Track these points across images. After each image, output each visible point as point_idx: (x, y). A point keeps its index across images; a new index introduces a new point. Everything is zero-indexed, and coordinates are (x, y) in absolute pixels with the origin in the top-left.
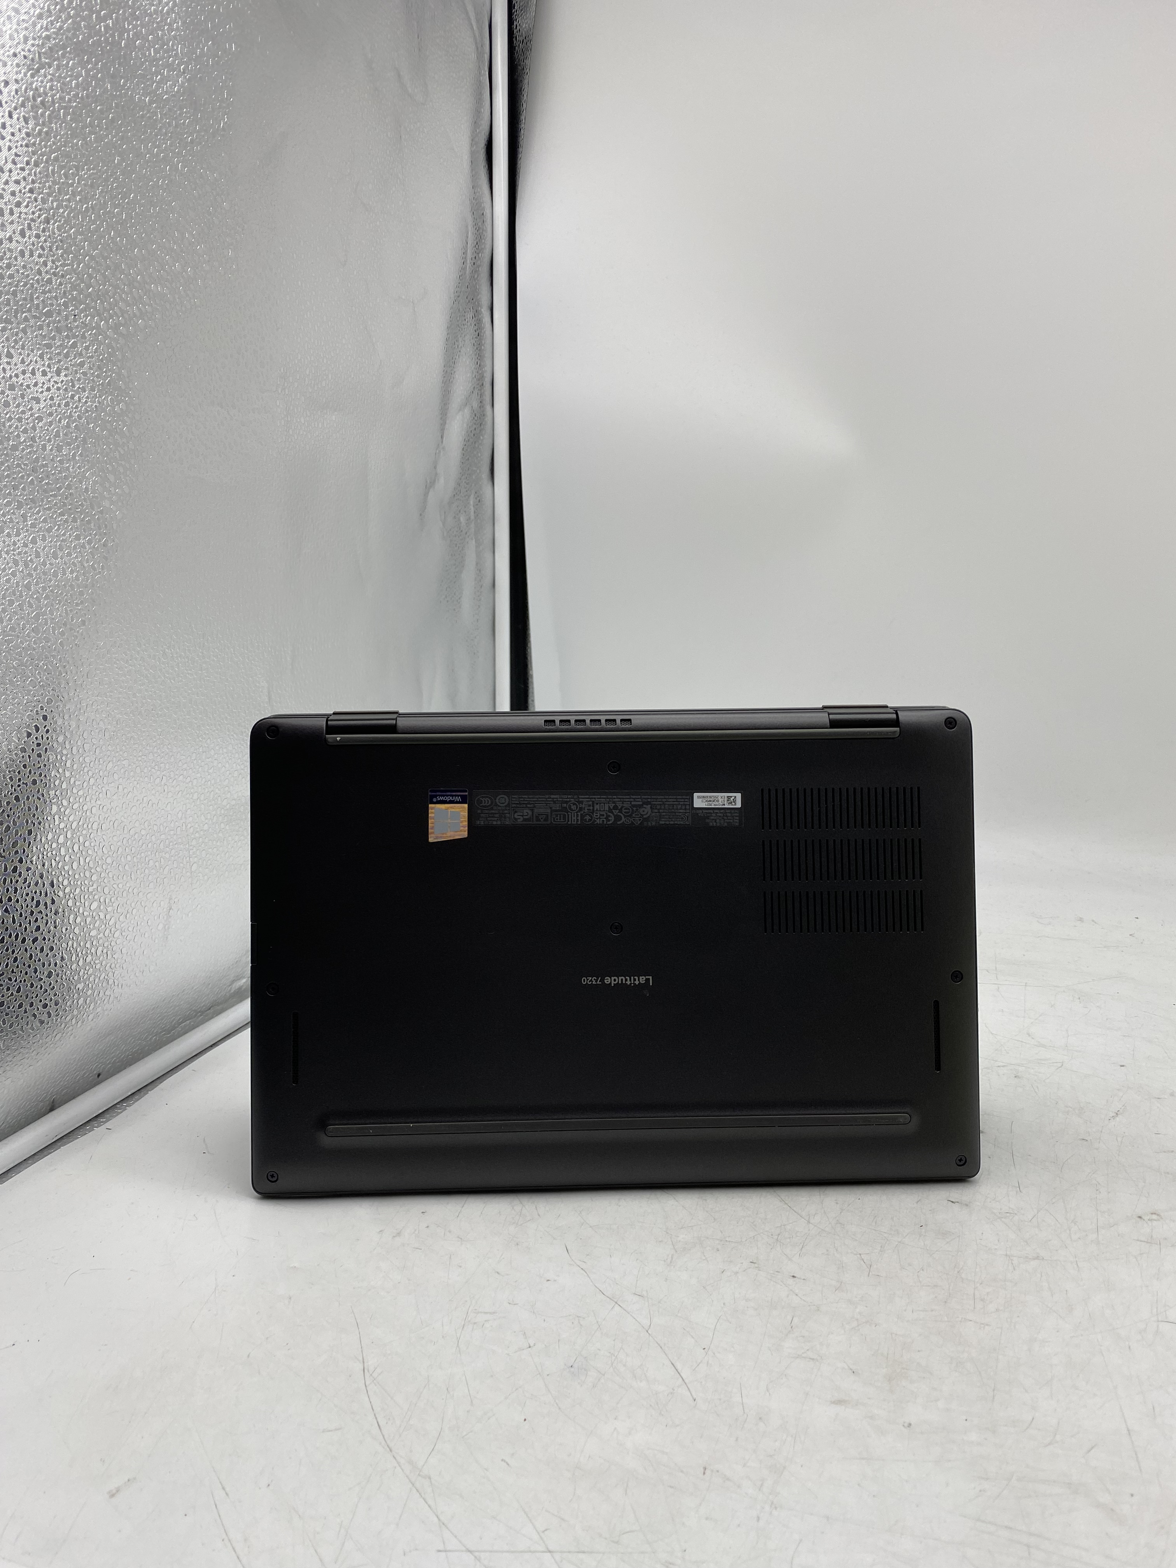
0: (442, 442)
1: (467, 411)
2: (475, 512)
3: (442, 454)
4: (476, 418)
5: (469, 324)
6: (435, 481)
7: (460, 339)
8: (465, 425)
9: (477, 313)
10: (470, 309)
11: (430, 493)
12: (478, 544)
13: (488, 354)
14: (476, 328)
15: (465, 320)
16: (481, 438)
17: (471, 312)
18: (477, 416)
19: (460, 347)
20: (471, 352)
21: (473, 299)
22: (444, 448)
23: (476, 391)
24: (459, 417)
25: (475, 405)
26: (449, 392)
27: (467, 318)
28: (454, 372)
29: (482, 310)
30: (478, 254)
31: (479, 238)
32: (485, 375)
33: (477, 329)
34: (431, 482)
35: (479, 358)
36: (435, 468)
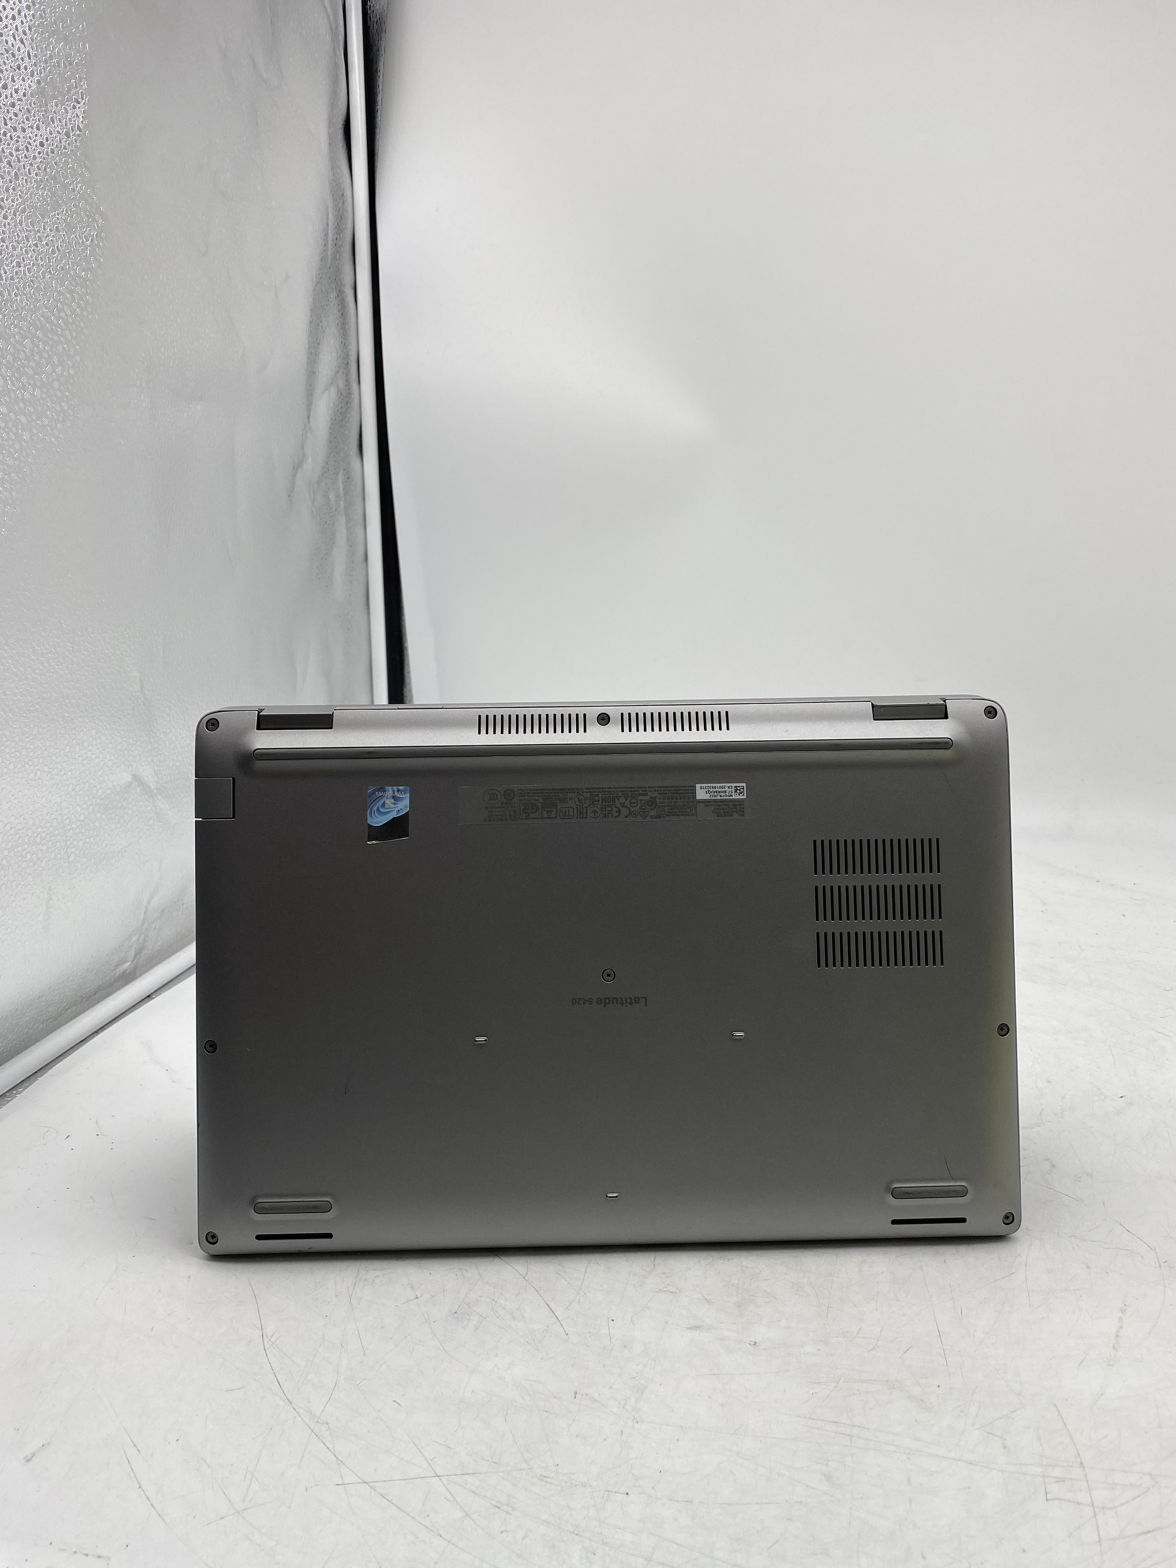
0: (309, 422)
1: (333, 390)
2: (344, 489)
3: (309, 434)
4: (342, 397)
5: (332, 304)
6: (302, 462)
7: (324, 320)
8: (332, 405)
9: (340, 293)
10: (333, 289)
11: (298, 475)
12: (348, 519)
13: (353, 333)
14: (339, 308)
15: (328, 300)
16: (348, 415)
17: (334, 292)
18: (343, 393)
19: (323, 327)
20: (335, 331)
21: (335, 280)
22: (311, 428)
23: (342, 370)
24: (325, 396)
25: (341, 384)
26: (314, 373)
27: (330, 298)
28: (319, 353)
29: (345, 290)
30: (339, 234)
31: (340, 218)
32: (350, 354)
33: (341, 309)
34: (298, 463)
35: (343, 337)
36: (303, 448)
